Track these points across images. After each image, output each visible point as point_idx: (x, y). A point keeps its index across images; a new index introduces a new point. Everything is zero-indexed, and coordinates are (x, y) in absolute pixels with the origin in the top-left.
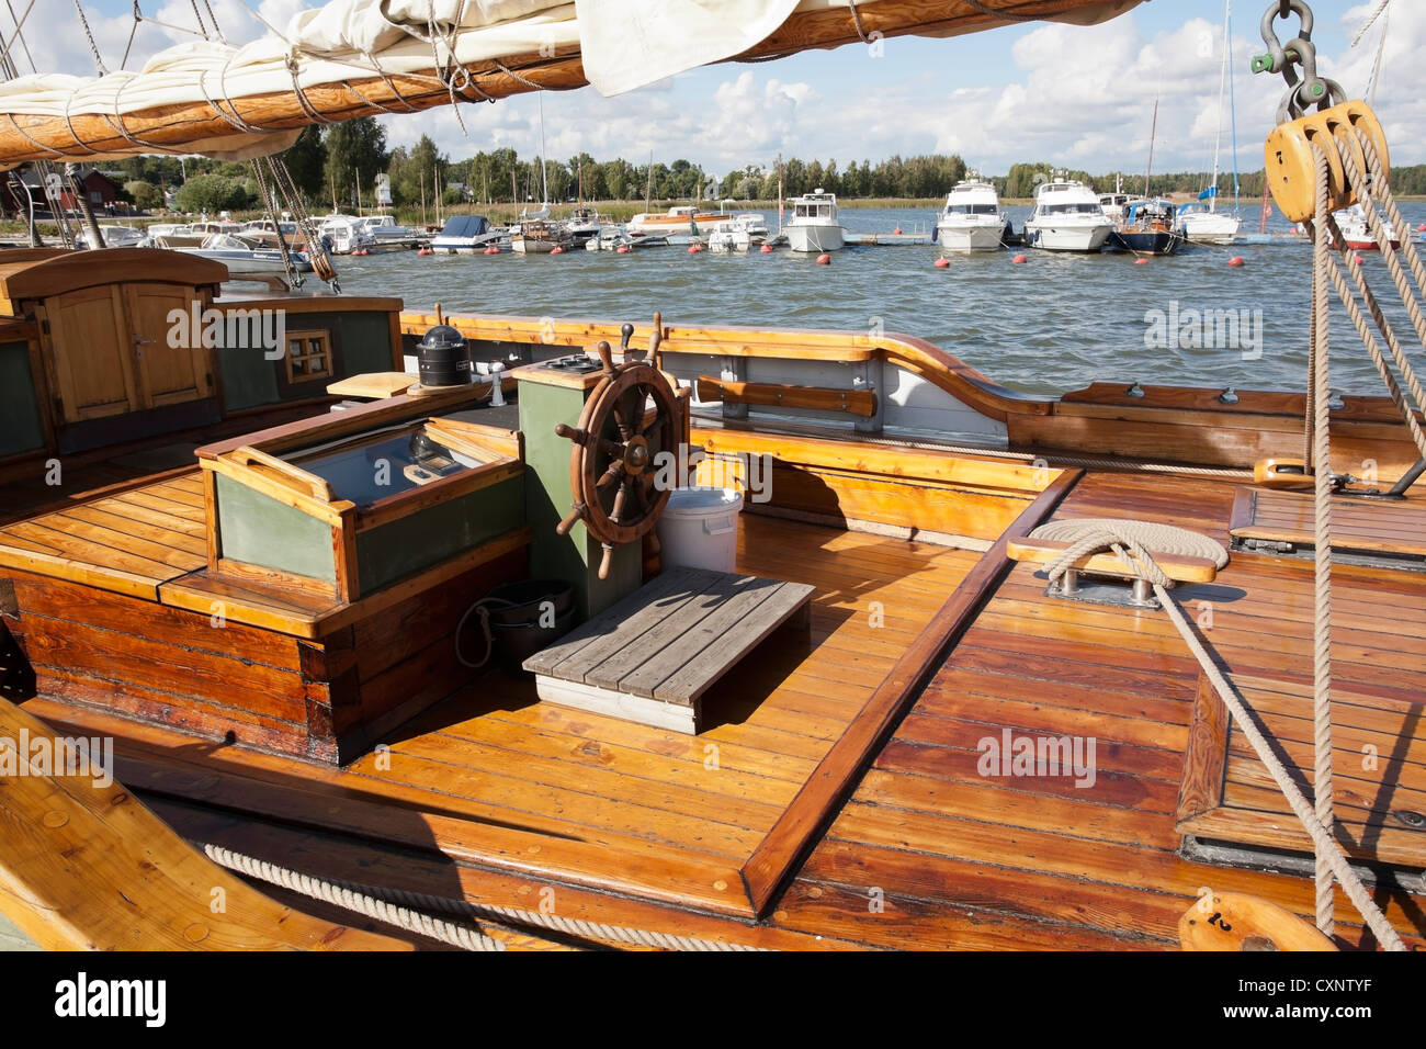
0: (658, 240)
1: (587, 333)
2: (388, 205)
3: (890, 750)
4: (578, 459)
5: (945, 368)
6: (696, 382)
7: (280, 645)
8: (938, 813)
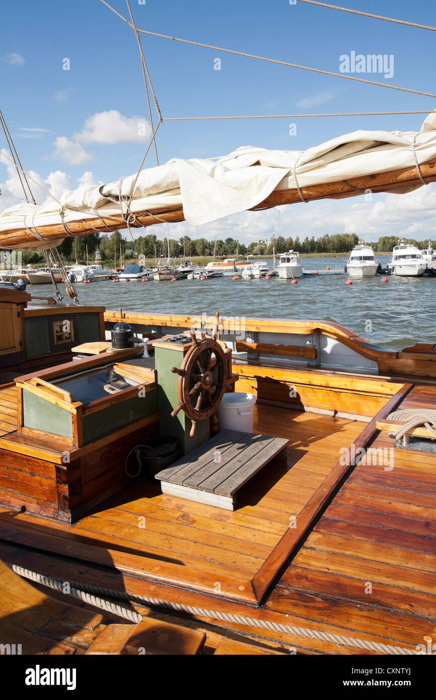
0: (219, 274)
1: (186, 321)
2: (99, 260)
3: (321, 522)
4: (181, 383)
5: (348, 337)
6: (235, 343)
7: (47, 467)
8: (343, 554)
